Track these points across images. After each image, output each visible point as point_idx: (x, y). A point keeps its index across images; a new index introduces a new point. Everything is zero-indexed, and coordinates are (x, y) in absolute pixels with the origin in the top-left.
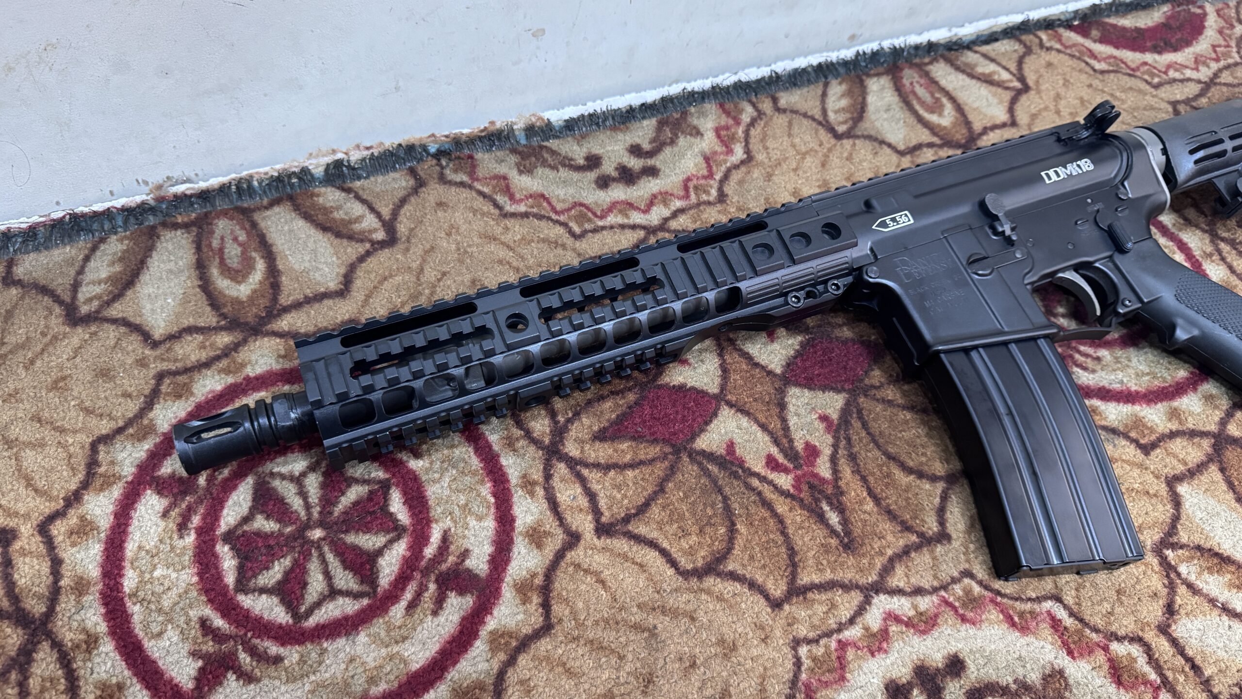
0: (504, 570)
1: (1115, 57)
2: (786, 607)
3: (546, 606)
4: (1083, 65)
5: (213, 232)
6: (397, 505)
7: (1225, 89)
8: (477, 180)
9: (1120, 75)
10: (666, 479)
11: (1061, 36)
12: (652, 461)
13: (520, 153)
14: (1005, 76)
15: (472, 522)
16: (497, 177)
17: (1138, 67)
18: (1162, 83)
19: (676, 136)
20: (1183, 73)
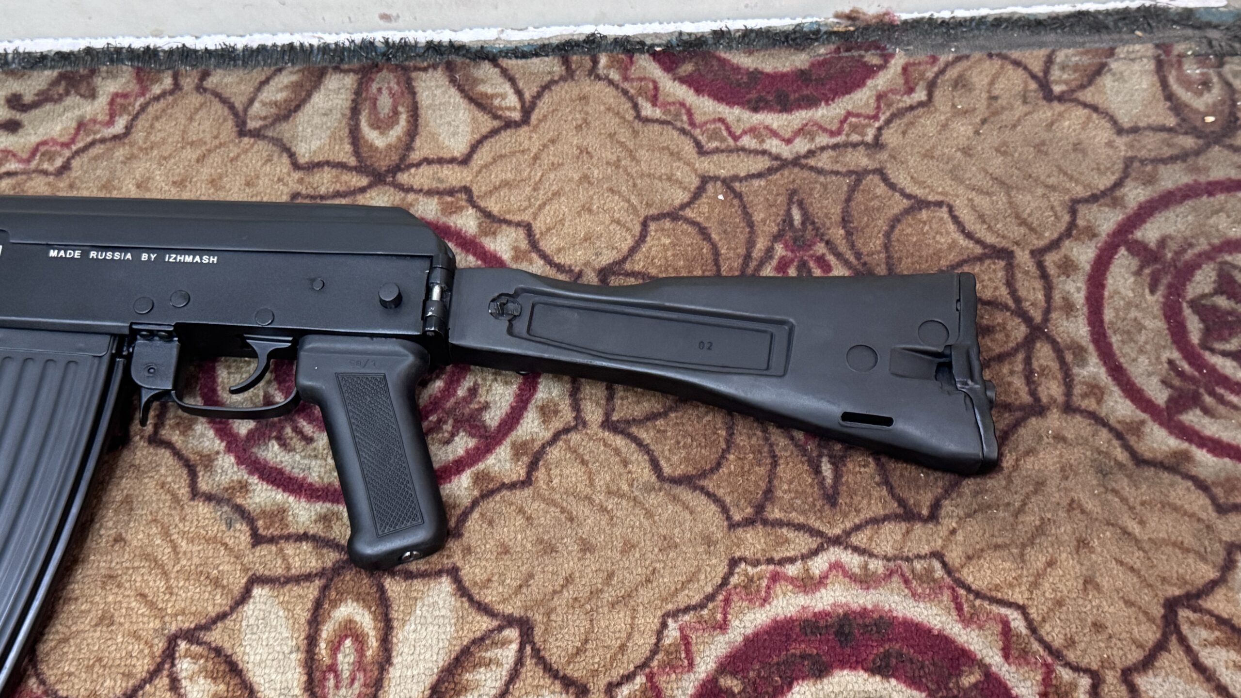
1: (682, 104)
4: (628, 105)
7: (806, 174)
9: (670, 127)
11: (632, 62)
14: (512, 100)
17: (706, 123)
18: (717, 151)
19: (67, 93)
20: (763, 141)
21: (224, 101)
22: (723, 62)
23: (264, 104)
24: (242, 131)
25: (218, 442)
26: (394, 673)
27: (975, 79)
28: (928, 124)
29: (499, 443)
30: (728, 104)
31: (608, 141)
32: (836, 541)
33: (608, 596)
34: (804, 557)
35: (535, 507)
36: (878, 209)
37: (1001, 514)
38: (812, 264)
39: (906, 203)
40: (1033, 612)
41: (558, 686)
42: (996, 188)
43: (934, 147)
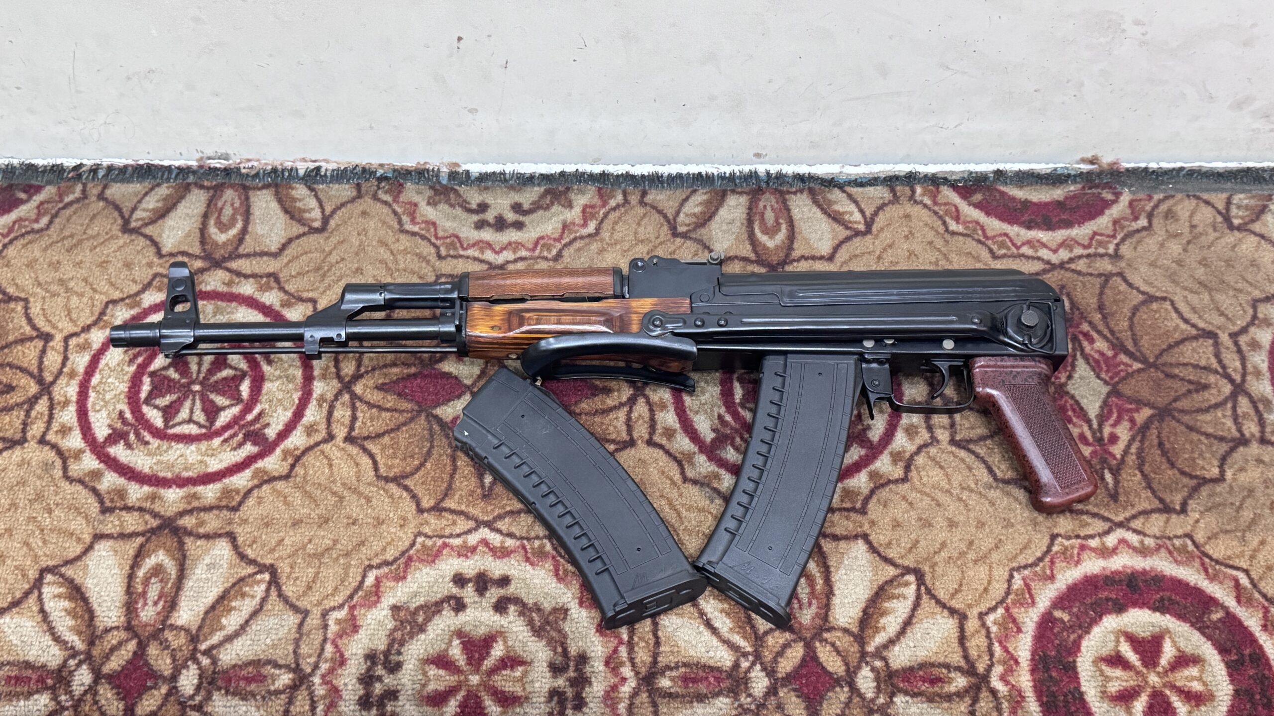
0: (283, 441)
2: (426, 515)
3: (293, 466)
5: (221, 196)
6: (245, 388)
8: (398, 202)
10: (404, 424)
11: (938, 192)
12: (401, 412)
13: (435, 190)
14: (857, 216)
15: (280, 410)
16: (410, 203)
17: (994, 237)
18: (1004, 256)
19: (552, 203)
20: (1037, 251)
21: (660, 212)
22: (1003, 194)
23: (687, 215)
24: (675, 234)
25: (693, 446)
26: (836, 601)
27: (1180, 213)
28: (1151, 243)
29: (881, 452)
30: (1009, 223)
31: (928, 247)
32: (1120, 525)
33: (971, 556)
34: (1100, 535)
35: (913, 496)
36: (1123, 301)
37: (1228, 510)
38: (1081, 337)
39: (1141, 297)
40: (1254, 574)
41: (946, 613)
42: (1202, 289)
43: (1157, 259)
